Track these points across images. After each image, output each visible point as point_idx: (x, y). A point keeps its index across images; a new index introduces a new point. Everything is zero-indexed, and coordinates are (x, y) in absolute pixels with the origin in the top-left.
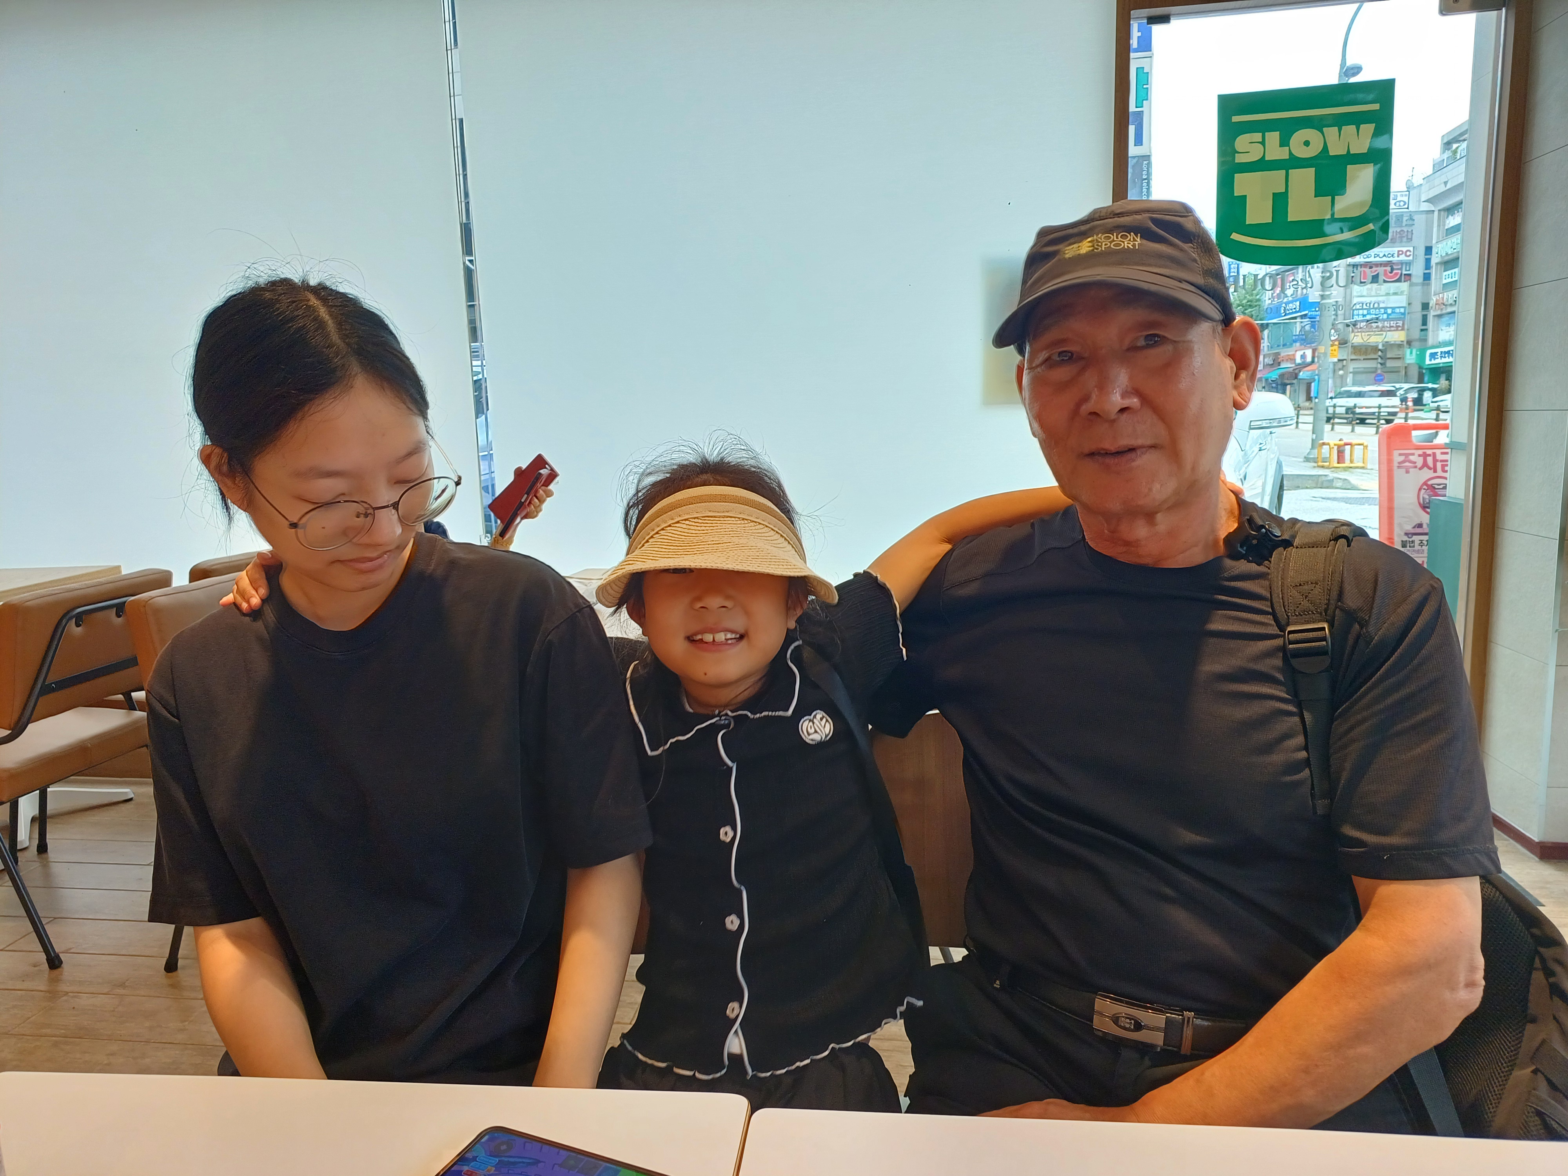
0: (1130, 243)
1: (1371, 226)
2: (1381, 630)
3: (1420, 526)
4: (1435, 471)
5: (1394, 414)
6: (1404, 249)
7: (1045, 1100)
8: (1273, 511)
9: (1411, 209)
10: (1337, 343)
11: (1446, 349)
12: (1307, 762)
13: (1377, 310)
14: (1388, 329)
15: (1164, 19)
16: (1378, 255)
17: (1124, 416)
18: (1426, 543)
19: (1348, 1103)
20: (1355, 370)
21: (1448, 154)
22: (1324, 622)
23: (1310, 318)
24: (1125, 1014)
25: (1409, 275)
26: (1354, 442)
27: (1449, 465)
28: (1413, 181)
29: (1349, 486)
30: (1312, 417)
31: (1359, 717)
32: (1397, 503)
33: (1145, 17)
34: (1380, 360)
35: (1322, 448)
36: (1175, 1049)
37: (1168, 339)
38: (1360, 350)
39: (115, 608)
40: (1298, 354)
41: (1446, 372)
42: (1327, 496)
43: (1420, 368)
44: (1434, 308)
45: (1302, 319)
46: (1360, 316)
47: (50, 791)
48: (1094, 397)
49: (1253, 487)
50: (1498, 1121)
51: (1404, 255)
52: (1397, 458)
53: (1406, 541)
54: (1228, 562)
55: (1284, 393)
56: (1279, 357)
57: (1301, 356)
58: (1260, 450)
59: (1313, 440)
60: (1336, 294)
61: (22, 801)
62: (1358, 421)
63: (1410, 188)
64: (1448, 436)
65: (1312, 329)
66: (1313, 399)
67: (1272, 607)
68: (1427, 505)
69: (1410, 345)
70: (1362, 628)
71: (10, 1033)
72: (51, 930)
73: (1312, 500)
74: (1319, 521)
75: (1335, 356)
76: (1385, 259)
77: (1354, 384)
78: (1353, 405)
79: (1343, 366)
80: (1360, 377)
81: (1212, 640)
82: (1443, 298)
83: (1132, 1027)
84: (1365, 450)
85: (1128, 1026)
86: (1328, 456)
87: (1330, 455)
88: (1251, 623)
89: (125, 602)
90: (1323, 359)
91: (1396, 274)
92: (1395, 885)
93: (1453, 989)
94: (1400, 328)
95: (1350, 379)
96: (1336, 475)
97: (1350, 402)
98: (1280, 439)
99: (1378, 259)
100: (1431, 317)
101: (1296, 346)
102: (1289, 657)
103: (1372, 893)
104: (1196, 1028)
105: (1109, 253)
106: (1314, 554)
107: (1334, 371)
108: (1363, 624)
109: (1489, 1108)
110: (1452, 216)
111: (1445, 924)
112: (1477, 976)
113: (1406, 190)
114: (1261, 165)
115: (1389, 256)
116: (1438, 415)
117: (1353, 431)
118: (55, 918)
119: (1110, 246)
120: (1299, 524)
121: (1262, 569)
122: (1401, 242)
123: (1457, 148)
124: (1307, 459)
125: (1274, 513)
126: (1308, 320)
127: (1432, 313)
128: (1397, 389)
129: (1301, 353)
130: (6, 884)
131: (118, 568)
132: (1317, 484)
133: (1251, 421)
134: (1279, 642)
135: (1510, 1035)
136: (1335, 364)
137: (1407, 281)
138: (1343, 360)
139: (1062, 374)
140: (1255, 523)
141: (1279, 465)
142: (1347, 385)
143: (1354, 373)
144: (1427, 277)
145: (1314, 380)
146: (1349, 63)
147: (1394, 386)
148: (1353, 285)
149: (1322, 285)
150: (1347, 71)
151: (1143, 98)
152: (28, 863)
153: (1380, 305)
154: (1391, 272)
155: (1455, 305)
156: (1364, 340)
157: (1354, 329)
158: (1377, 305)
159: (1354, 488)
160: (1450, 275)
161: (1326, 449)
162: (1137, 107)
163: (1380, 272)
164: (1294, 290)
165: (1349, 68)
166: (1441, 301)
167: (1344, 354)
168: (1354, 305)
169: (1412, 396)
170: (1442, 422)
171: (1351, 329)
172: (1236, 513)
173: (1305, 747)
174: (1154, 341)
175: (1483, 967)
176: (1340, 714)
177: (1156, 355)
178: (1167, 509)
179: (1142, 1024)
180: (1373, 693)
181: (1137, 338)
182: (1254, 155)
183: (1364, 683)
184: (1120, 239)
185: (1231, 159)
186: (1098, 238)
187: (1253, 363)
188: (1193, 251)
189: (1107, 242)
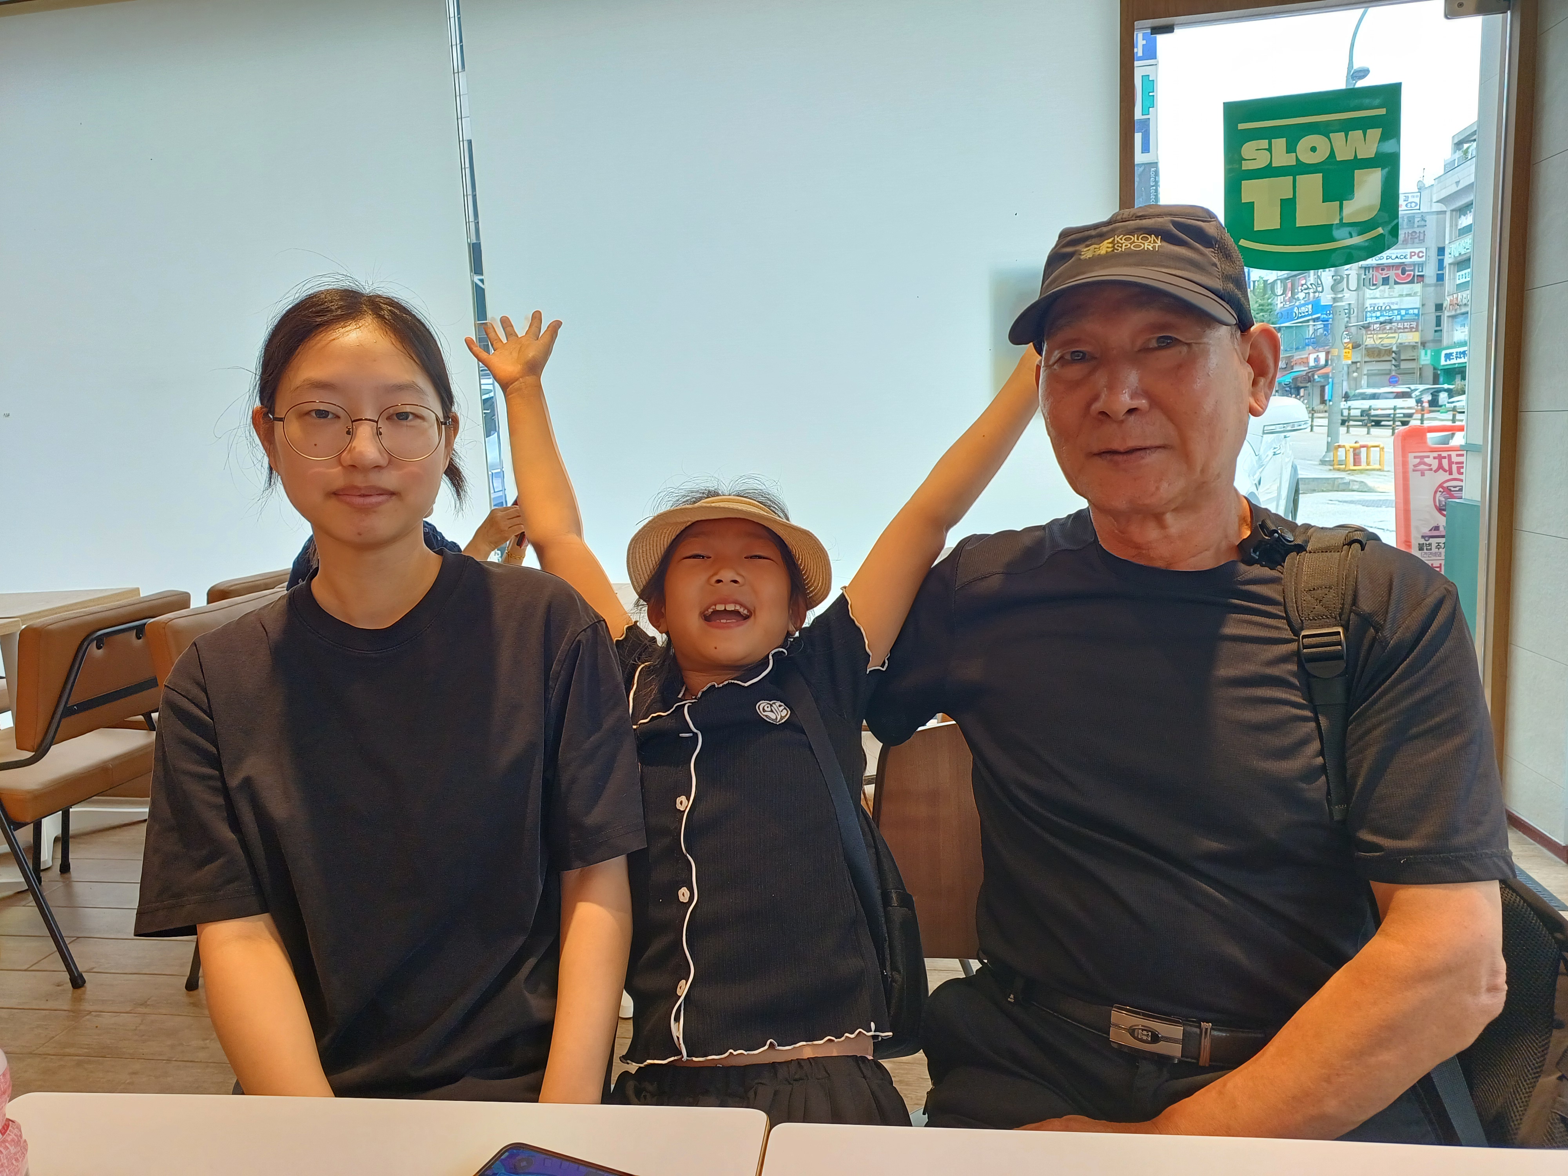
0: (1150, 245)
1: (1380, 230)
2: (1397, 634)
3: (1437, 528)
4: (1451, 473)
5: (1410, 416)
6: (1417, 250)
7: (1064, 1117)
9: (1422, 210)
10: (1350, 346)
11: (1462, 349)
12: (1323, 769)
13: (1391, 312)
14: (1402, 331)
15: (1168, 29)
16: (1391, 257)
17: (1132, 418)
18: (1442, 545)
19: (1372, 1113)
20: (1370, 372)
21: (1459, 154)
22: (1338, 626)
23: (1323, 321)
24: (1142, 1026)
25: (1422, 276)
26: (1370, 444)
27: (1465, 467)
28: (1424, 182)
29: (1365, 488)
30: (1327, 419)
31: (1374, 720)
32: (1413, 506)
33: (1148, 28)
34: (1393, 362)
35: (1337, 451)
36: (1193, 1061)
37: (1180, 341)
38: (1373, 353)
39: (135, 631)
40: (1312, 357)
41: (1460, 372)
42: (1344, 499)
43: (1435, 369)
44: (1448, 308)
45: (1314, 322)
46: (1373, 318)
47: (73, 812)
48: (1103, 396)
49: (1268, 491)
50: (1524, 1130)
51: (1416, 256)
52: (1412, 460)
53: (1424, 544)
54: (1242, 567)
55: (1298, 396)
56: (1292, 360)
57: (1315, 359)
58: (1274, 455)
59: (1328, 442)
60: (1349, 297)
61: (46, 822)
62: (1373, 423)
63: (1421, 189)
64: (1464, 438)
65: (1325, 332)
66: (1328, 402)
67: (1286, 612)
68: (1444, 508)
69: (1424, 346)
70: (1377, 632)
71: (34, 1052)
72: (74, 950)
73: (1328, 503)
74: (1331, 526)
75: (1348, 358)
76: (1397, 261)
77: (1368, 386)
78: (1368, 407)
79: (1357, 368)
80: (1374, 379)
81: (1229, 644)
82: (1457, 299)
83: (1150, 1039)
84: (1382, 452)
85: (1145, 1038)
86: (1344, 458)
87: (1346, 458)
88: (1265, 627)
89: (145, 624)
90: (1336, 362)
91: (1409, 275)
92: (1414, 889)
93: (1476, 993)
94: (1414, 330)
95: (1364, 381)
96: (1352, 478)
97: (1365, 404)
98: (1294, 443)
99: (1390, 261)
100: (1446, 318)
101: (1308, 349)
102: (1304, 661)
103: (1389, 897)
104: (1214, 1039)
105: (1129, 254)
106: (1328, 558)
107: (1348, 373)
108: (1378, 628)
109: (1516, 1116)
110: (1464, 216)
111: (1466, 927)
112: (1499, 980)
113: (1417, 191)
114: (1269, 172)
115: (1402, 257)
116: (1454, 416)
117: (1368, 433)
118: (78, 938)
119: (1130, 247)
120: (1312, 529)
121: (1274, 573)
122: (1413, 243)
123: (1468, 148)
124: (1323, 462)
125: (1288, 519)
126: (1321, 322)
127: (1446, 314)
128: (1412, 390)
129: (1315, 355)
130: (30, 904)
131: (136, 590)
132: (1333, 486)
133: (1264, 426)
134: (1293, 646)
135: (1537, 1041)
136: (1348, 366)
137: (1420, 282)
138: (1356, 363)
139: (1075, 372)
140: (1267, 529)
141: (1295, 469)
142: (1361, 387)
143: (1369, 375)
144: (1440, 278)
145: (1328, 383)
146: (1357, 66)
147: (1409, 388)
148: (1365, 287)
149: (1333, 288)
150: (1354, 75)
151: (1149, 106)
152: (51, 882)
153: (1393, 307)
154: (1403, 273)
155: (1468, 305)
156: (1378, 342)
157: (1367, 332)
158: (1390, 307)
159: (1370, 490)
160: (1462, 275)
161: (1341, 452)
162: (1143, 115)
163: (1392, 274)
164: (1306, 293)
165: (1356, 72)
166: (1455, 302)
167: (1357, 356)
168: (1367, 307)
169: (1427, 398)
170: (1458, 423)
171: (1364, 331)
172: (1249, 520)
173: (1321, 753)
174: (1167, 342)
175: (1505, 972)
176: (1355, 718)
177: (1168, 357)
178: (1174, 510)
179: (1160, 1036)
180: (1388, 697)
181: (1149, 340)
182: (1261, 162)
183: (1379, 686)
184: (1140, 240)
185: (1237, 166)
186: (1118, 239)
187: (1272, 370)
188: (1213, 255)
189: (1127, 243)
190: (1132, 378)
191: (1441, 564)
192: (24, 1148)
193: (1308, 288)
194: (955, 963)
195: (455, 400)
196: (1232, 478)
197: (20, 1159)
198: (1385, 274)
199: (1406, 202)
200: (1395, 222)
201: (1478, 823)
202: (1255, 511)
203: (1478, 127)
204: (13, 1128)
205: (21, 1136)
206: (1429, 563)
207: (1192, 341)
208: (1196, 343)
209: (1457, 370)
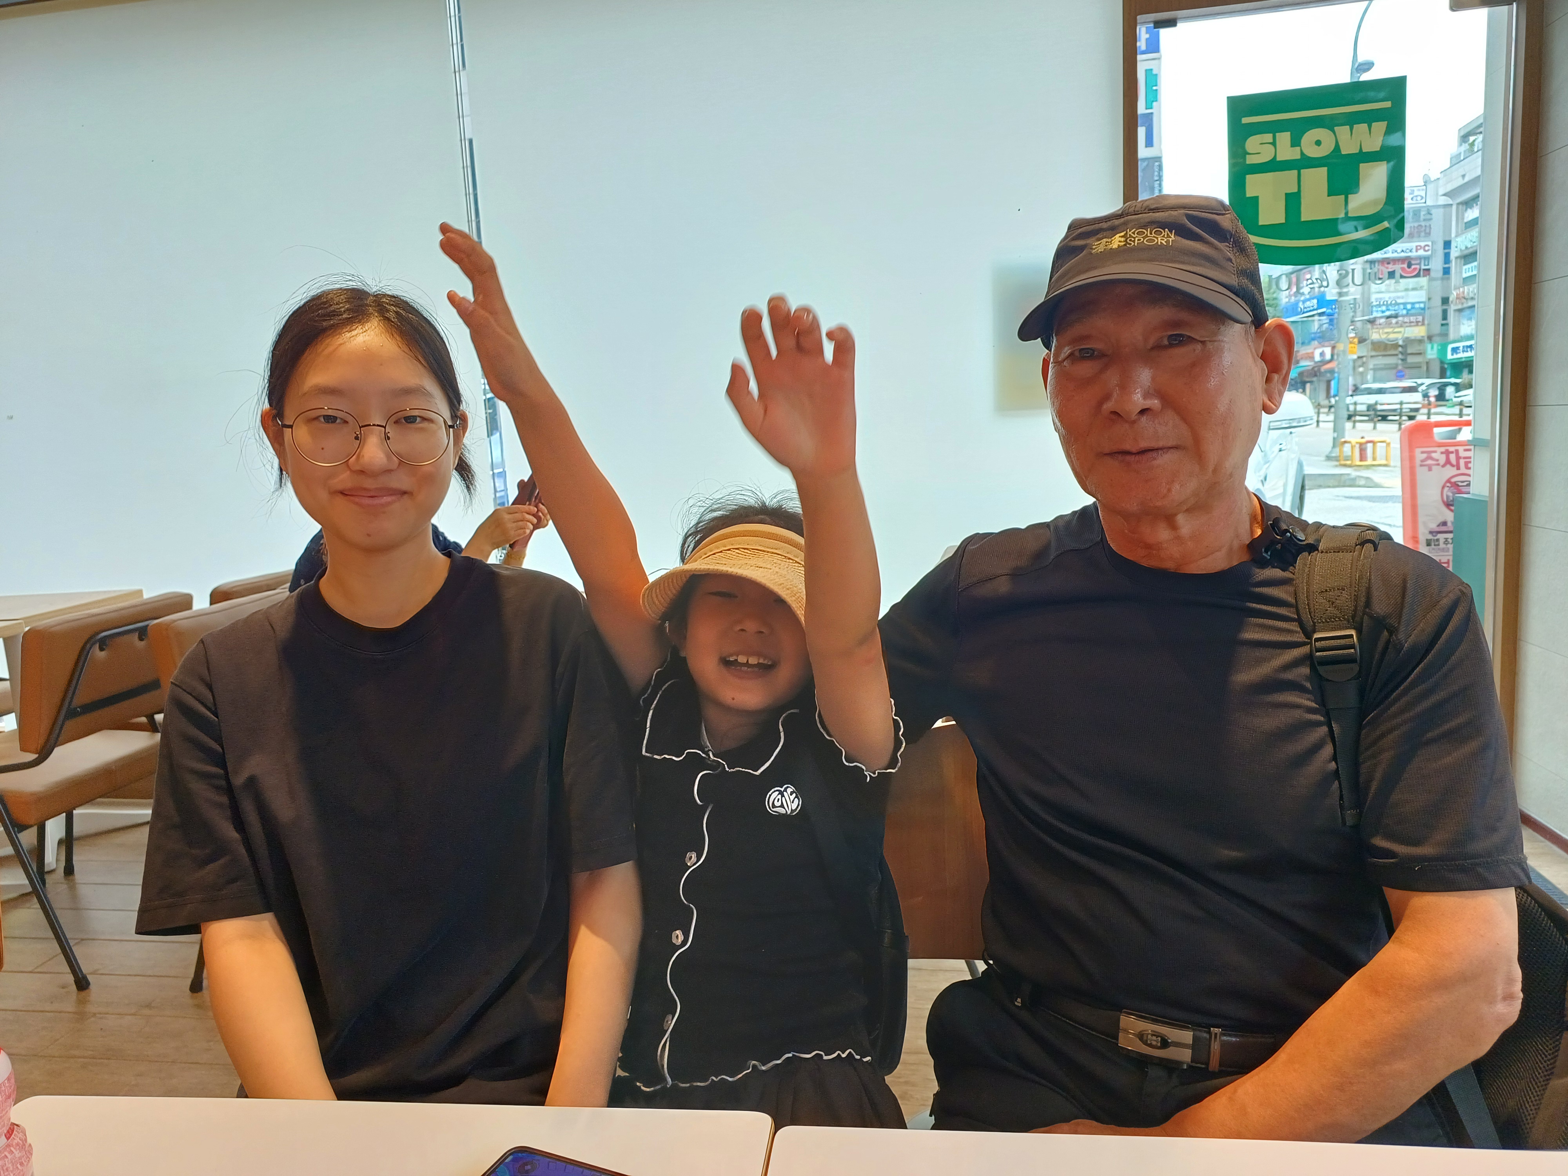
0: (1163, 240)
1: (1386, 224)
2: (1411, 637)
3: (1444, 524)
4: (1458, 468)
5: (1417, 410)
6: (1423, 244)
7: (1073, 1121)
8: (1294, 513)
9: (1429, 203)
10: (1356, 340)
11: (1468, 343)
12: (1336, 774)
13: (1397, 306)
14: (1408, 325)
15: (1171, 23)
16: (1396, 251)
17: (1144, 419)
18: (1450, 541)
20: (1376, 367)
21: (1465, 146)
22: (1351, 628)
23: (1328, 316)
24: (1152, 1031)
25: (1428, 270)
26: (1376, 439)
27: (1472, 462)
28: (1430, 175)
29: (1371, 484)
30: (1333, 415)
31: (1387, 726)
32: (1420, 501)
33: (1151, 22)
34: (1400, 356)
35: (1343, 447)
36: (1203, 1066)
37: (1194, 339)
38: (1379, 347)
39: (138, 632)
40: (1317, 353)
41: (1468, 365)
42: (1351, 495)
43: (1442, 362)
44: (1454, 302)
45: (1319, 317)
46: (1379, 313)
47: (76, 814)
48: (1115, 395)
49: (1274, 488)
51: (1422, 249)
52: (1419, 456)
53: (1431, 539)
54: (1255, 568)
55: (1304, 391)
57: (1320, 353)
58: (1280, 451)
59: (1334, 438)
60: (1354, 292)
61: (50, 824)
62: (1380, 418)
63: (1427, 182)
64: (1471, 432)
65: (1331, 327)
66: (1333, 397)
67: (1298, 614)
68: (1451, 503)
69: (1430, 340)
70: (1391, 635)
71: (40, 1054)
72: (78, 952)
73: (1334, 500)
75: (1353, 353)
76: (1403, 255)
77: (1375, 380)
78: (1374, 402)
79: (1364, 363)
80: (1380, 374)
82: (1463, 292)
83: (1159, 1044)
84: (1388, 448)
85: (1154, 1043)
86: (1350, 454)
87: (1352, 453)
88: (1276, 630)
89: (148, 626)
90: (1342, 357)
91: (1415, 269)
92: (1427, 897)
93: (1492, 1002)
94: (1420, 324)
95: (1369, 377)
96: (1358, 474)
97: (1371, 399)
98: (1300, 439)
99: (1395, 255)
100: (1452, 312)
101: (1314, 343)
103: (1403, 906)
104: (1223, 1044)
105: (1142, 248)
106: (1340, 558)
107: (1354, 368)
108: (1392, 631)
110: (1471, 208)
111: (1482, 936)
112: (1515, 989)
113: (1423, 184)
114: (1273, 166)
115: (1407, 251)
116: (1461, 410)
117: (1375, 428)
118: (82, 940)
119: (1143, 241)
121: (1287, 574)
122: (1419, 236)
123: (1474, 141)
124: (1329, 458)
125: (1297, 516)
126: (1326, 317)
127: (1453, 307)
128: (1418, 385)
129: (1321, 350)
130: (35, 906)
131: (140, 592)
132: (1339, 482)
134: (1305, 650)
135: (1547, 1043)
136: (1354, 361)
137: (1426, 276)
138: (1362, 357)
139: (1086, 369)
140: (1279, 528)
141: (1300, 465)
142: (1368, 381)
143: (1375, 370)
144: (1446, 271)
145: (1334, 378)
146: (1361, 59)
147: (1416, 382)
148: (1370, 282)
149: (1338, 283)
150: (1359, 67)
151: (1152, 99)
152: (55, 885)
153: (1399, 301)
154: (1409, 266)
155: (1475, 299)
156: (1384, 336)
157: (1372, 326)
158: (1396, 301)
159: (1377, 486)
160: (1469, 269)
161: (1347, 448)
162: (1146, 109)
163: (1398, 268)
164: (1311, 288)
165: (1360, 65)
166: (1462, 295)
167: (1363, 350)
168: (1372, 302)
169: (1434, 392)
170: (1465, 418)
171: (1369, 326)
172: (1260, 518)
173: (1335, 758)
174: (1178, 341)
175: (1521, 979)
176: (1368, 722)
177: (1182, 355)
178: (1187, 510)
179: (1169, 1041)
180: (1404, 700)
181: (1162, 338)
182: (1265, 156)
183: (1393, 691)
184: (1153, 235)
185: (1242, 160)
186: (1130, 233)
187: (1285, 367)
188: (1228, 249)
189: (1140, 237)
190: (1144, 376)
191: (1449, 560)
192: (30, 1152)
193: (1313, 283)
194: (961, 964)
195: (462, 399)
196: (1244, 478)
197: (25, 1164)
198: (1391, 267)
199: (1412, 196)
200: (1401, 215)
201: (1494, 829)
202: (1264, 507)
203: (1485, 118)
204: (18, 1132)
205: (26, 1140)
206: (1437, 559)
207: (1207, 339)
208: (1210, 341)
209: (1464, 364)
